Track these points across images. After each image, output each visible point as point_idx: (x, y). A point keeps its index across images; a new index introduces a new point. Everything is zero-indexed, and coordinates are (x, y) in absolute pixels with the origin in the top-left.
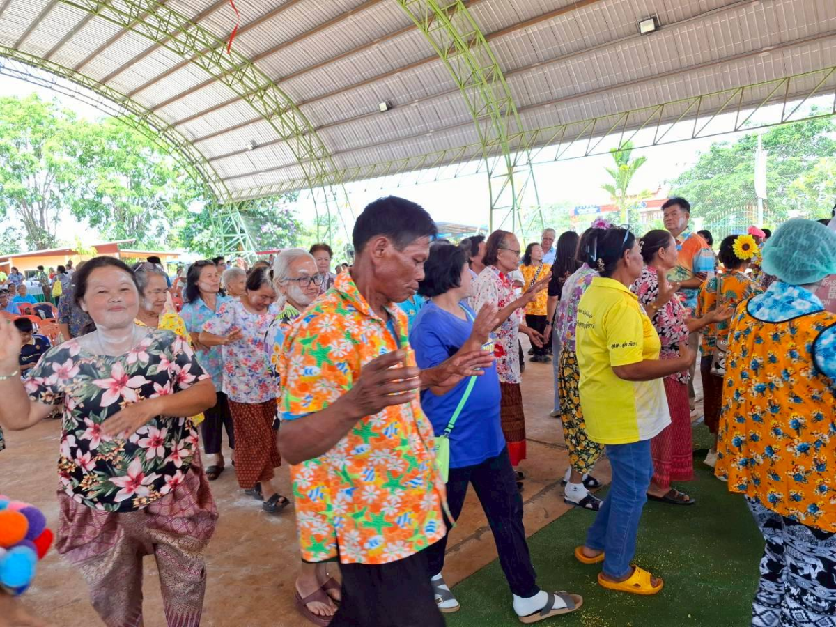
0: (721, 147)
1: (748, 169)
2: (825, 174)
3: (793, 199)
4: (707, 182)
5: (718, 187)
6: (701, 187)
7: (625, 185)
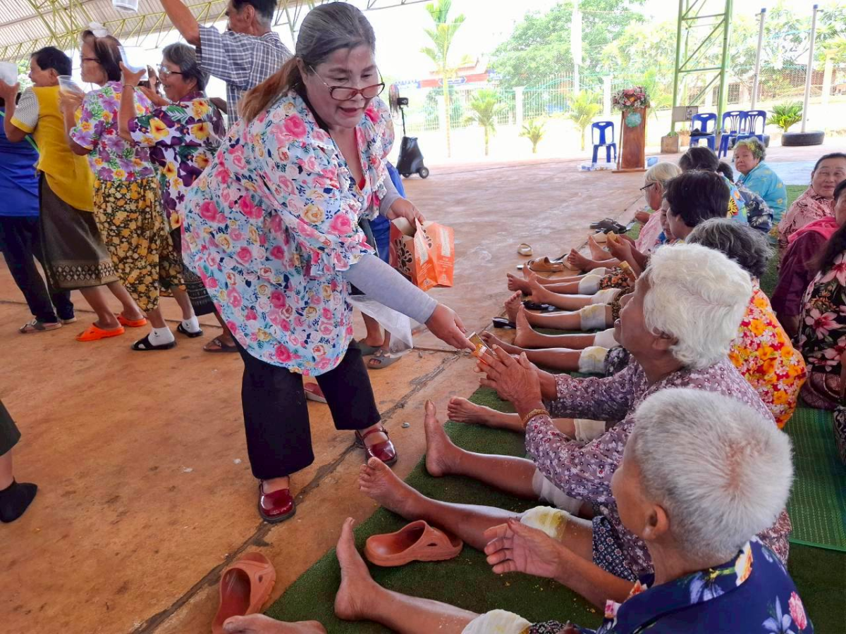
0: (535, 16)
1: (560, 40)
2: (635, 37)
3: (606, 66)
4: (523, 54)
5: (533, 59)
6: (518, 58)
7: (445, 49)
